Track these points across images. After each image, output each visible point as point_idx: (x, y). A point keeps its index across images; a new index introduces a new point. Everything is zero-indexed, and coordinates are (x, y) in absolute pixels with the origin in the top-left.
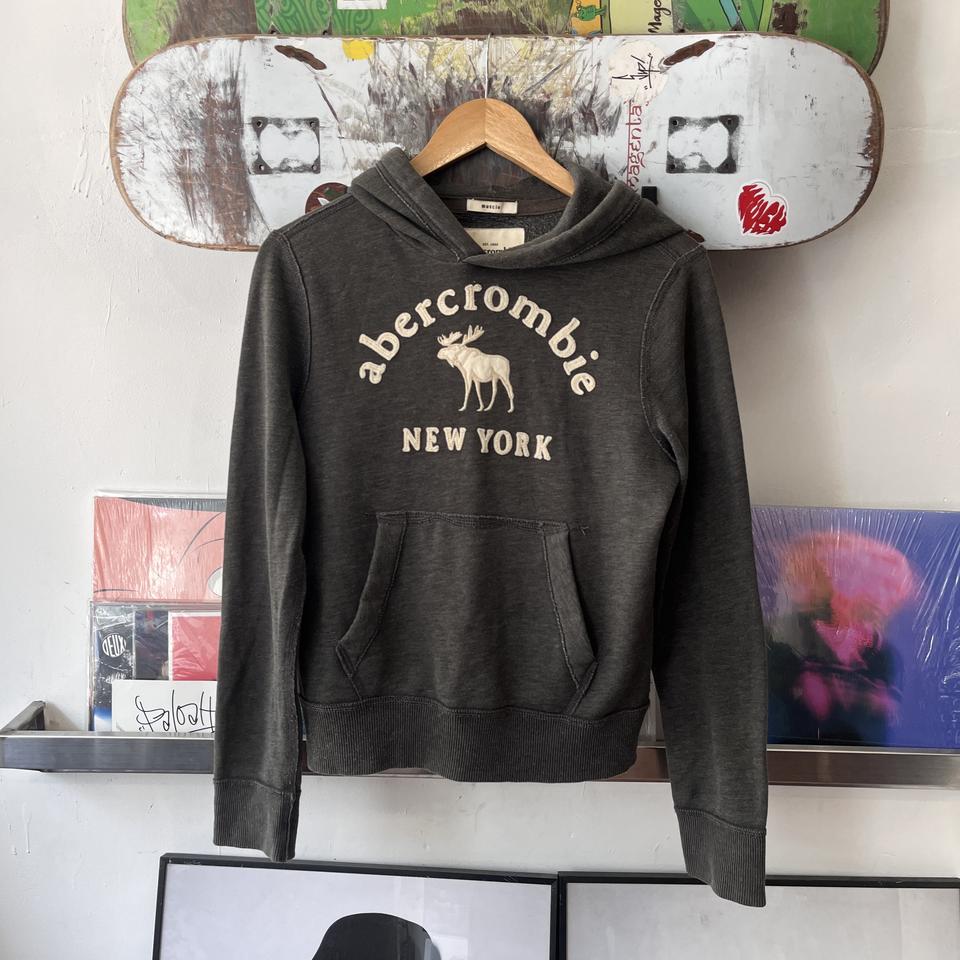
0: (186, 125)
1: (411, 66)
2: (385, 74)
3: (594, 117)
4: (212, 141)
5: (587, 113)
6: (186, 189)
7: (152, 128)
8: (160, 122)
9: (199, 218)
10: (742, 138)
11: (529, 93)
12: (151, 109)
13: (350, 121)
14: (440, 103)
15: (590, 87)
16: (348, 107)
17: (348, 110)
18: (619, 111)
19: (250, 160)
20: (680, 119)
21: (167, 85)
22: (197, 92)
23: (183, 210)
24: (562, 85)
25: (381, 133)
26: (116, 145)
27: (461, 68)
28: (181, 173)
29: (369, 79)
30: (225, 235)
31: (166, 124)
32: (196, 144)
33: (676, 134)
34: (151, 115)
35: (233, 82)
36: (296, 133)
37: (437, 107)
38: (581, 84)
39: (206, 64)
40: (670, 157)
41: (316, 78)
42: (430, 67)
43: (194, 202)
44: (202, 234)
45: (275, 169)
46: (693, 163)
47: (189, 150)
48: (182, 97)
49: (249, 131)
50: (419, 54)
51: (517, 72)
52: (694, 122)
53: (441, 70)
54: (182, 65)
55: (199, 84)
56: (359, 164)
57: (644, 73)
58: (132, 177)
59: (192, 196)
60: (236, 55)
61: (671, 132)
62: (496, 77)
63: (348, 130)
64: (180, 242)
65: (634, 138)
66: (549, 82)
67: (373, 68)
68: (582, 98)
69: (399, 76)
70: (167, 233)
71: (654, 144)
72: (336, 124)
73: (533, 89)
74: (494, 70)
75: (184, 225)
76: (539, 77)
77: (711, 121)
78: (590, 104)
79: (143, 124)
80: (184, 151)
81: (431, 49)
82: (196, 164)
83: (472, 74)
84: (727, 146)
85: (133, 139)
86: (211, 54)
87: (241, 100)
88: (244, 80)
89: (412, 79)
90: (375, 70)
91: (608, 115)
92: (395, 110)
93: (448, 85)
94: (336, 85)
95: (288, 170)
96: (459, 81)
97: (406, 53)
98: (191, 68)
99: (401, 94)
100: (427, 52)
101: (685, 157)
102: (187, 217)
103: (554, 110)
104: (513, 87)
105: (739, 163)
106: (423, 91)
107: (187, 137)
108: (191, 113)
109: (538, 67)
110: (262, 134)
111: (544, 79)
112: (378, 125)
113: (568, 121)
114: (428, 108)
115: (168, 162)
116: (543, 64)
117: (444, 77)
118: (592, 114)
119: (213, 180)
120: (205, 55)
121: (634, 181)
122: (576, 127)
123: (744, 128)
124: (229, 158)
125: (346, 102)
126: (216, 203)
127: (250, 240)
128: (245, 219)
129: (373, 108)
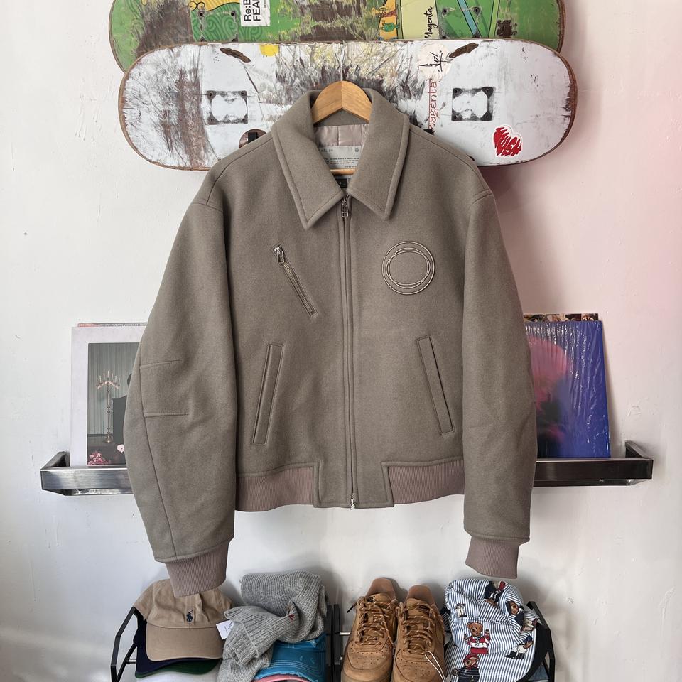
0: (167, 96)
1: (301, 60)
2: (286, 64)
3: (410, 88)
4: (182, 106)
5: (405, 86)
6: (167, 134)
7: (146, 98)
8: (151, 95)
9: (175, 152)
10: (495, 100)
11: (371, 75)
12: (145, 87)
13: (265, 92)
14: (318, 81)
15: (406, 71)
16: (264, 84)
17: (264, 86)
18: (423, 85)
19: (205, 116)
20: (459, 89)
21: (155, 72)
22: (174, 76)
23: (165, 147)
24: (390, 70)
25: (284, 99)
26: (123, 108)
27: (330, 60)
28: (164, 125)
29: (276, 67)
30: (191, 161)
31: (154, 95)
32: (173, 107)
33: (457, 98)
34: (145, 90)
35: (196, 70)
36: (233, 100)
37: (316, 83)
38: (401, 70)
39: (179, 59)
40: (453, 112)
41: (245, 67)
42: (312, 60)
43: (171, 143)
44: (176, 161)
45: (221, 121)
46: (467, 115)
47: (169, 111)
48: (164, 79)
49: (205, 99)
50: (306, 52)
51: (363, 62)
52: (467, 91)
53: (319, 62)
54: (164, 60)
55: (174, 71)
56: (271, 118)
57: (438, 63)
58: (133, 128)
59: (170, 138)
60: (197, 54)
61: (454, 97)
62: (351, 66)
63: (264, 98)
64: (163, 166)
65: (432, 100)
66: (382, 69)
67: (279, 60)
68: (402, 78)
69: (294, 66)
70: (154, 160)
71: (444, 104)
72: (257, 95)
73: (373, 73)
74: (350, 61)
75: (165, 155)
76: (376, 66)
77: (477, 90)
78: (407, 81)
79: (140, 95)
80: (166, 111)
81: (312, 50)
82: (173, 119)
83: (337, 64)
84: (486, 105)
85: (133, 104)
86: (182, 54)
87: (200, 81)
88: (202, 69)
89: (302, 67)
90: (279, 62)
91: (417, 87)
92: (292, 86)
93: (323, 71)
94: (257, 71)
95: (228, 122)
96: (330, 68)
97: (297, 53)
98: (169, 62)
99: (295, 76)
100: (310, 51)
101: (462, 112)
102: (167, 151)
103: (385, 85)
104: (361, 71)
105: (493, 115)
106: (308, 74)
107: (167, 103)
108: (170, 88)
109: (375, 59)
110: (213, 101)
111: (380, 67)
112: (282, 95)
113: (394, 90)
114: (312, 84)
115: (155, 118)
116: (379, 57)
117: (320, 66)
118: (407, 87)
119: (183, 129)
120: (178, 55)
121: (432, 126)
122: (398, 95)
123: (496, 94)
124: (193, 116)
125: (262, 81)
126: (185, 142)
127: (206, 164)
128: (203, 152)
129: (279, 84)
